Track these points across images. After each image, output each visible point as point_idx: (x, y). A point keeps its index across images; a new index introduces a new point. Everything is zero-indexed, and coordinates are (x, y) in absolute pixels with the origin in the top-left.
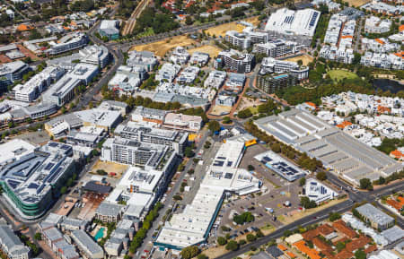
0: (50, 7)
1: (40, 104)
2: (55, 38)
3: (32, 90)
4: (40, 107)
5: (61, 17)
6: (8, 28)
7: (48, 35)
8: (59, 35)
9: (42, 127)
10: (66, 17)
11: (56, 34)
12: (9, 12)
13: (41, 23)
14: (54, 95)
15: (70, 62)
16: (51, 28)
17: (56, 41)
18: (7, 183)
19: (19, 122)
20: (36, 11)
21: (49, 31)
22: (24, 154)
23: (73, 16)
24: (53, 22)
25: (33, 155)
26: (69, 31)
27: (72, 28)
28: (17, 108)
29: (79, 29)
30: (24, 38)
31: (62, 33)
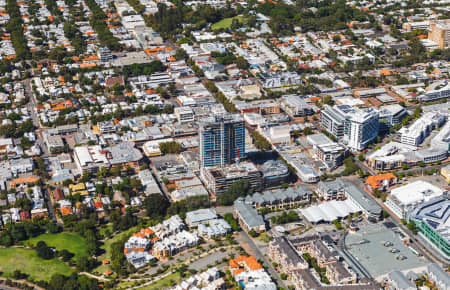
0: (408, 54)
1: (431, 149)
2: (423, 84)
3: (418, 134)
4: (432, 151)
5: (422, 64)
6: (372, 71)
7: (415, 81)
8: (426, 82)
9: (438, 171)
10: (428, 64)
11: (422, 81)
12: (369, 56)
13: (404, 68)
14: (444, 140)
15: (446, 109)
16: (415, 74)
17: (424, 88)
18: (426, 222)
19: (412, 165)
20: (395, 57)
21: (414, 77)
22: (432, 196)
23: (435, 64)
24: (415, 68)
25: (442, 198)
26: (434, 78)
27: (437, 76)
28: (405, 150)
29: (444, 77)
30: (390, 83)
31: (427, 80)
